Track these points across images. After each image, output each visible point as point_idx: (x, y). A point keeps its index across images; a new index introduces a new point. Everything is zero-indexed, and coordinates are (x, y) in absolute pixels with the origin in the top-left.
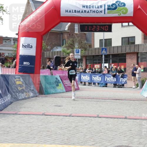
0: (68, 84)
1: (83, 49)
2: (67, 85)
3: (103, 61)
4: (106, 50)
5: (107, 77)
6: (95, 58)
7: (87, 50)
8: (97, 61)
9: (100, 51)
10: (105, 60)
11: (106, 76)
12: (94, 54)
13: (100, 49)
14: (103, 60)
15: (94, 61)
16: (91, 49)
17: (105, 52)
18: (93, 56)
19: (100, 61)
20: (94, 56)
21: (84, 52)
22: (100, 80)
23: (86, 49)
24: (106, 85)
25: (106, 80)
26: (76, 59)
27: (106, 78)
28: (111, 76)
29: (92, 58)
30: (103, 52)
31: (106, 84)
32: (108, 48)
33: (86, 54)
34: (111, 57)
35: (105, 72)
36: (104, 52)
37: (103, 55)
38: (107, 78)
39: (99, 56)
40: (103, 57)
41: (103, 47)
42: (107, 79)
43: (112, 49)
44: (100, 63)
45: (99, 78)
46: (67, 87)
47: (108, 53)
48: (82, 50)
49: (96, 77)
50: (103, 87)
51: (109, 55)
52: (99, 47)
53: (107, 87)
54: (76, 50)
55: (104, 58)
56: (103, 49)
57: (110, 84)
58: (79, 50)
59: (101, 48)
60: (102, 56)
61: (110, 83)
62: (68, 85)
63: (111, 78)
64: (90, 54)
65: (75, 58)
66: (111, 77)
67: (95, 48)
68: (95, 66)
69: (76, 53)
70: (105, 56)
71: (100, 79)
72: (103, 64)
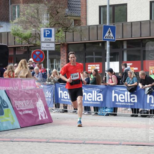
0: (27, 110)
1: (60, 29)
2: (24, 112)
3: (108, 57)
4: (113, 29)
5: (115, 93)
6: (87, 49)
7: (71, 31)
8: (94, 57)
9: (101, 32)
10: (111, 54)
11: (113, 91)
12: (85, 40)
13: (101, 28)
14: (108, 53)
15: (87, 57)
16: (79, 27)
17: (111, 35)
18: (85, 44)
19: (101, 55)
20: (87, 44)
21: (64, 35)
22: (102, 100)
23: (67, 28)
24: (114, 112)
25: (113, 100)
26: (45, 52)
27: (113, 95)
28: (125, 91)
29: (82, 48)
30: (107, 35)
31: (115, 110)
32: (118, 26)
33: (69, 40)
34: (125, 47)
35: (111, 81)
36: (109, 35)
37: (108, 43)
38: (116, 95)
39: (97, 45)
40: (108, 46)
41: (108, 24)
42: (115, 97)
43: (129, 28)
44: (101, 60)
45: (97, 96)
46: (23, 117)
47: (118, 38)
48: (59, 31)
49: (92, 93)
50: (108, 115)
51: (122, 42)
52: (98, 23)
53: (115, 115)
54: (45, 30)
55: (110, 48)
56: (106, 28)
57: (123, 109)
58: (51, 31)
59: (103, 25)
60: (104, 43)
61: (122, 106)
62: (27, 112)
63: (124, 95)
64: (77, 40)
65: (42, 49)
66: (126, 93)
67: (89, 26)
68: (89, 68)
69: (45, 36)
70: (111, 44)
71: (102, 97)
72: (106, 63)
